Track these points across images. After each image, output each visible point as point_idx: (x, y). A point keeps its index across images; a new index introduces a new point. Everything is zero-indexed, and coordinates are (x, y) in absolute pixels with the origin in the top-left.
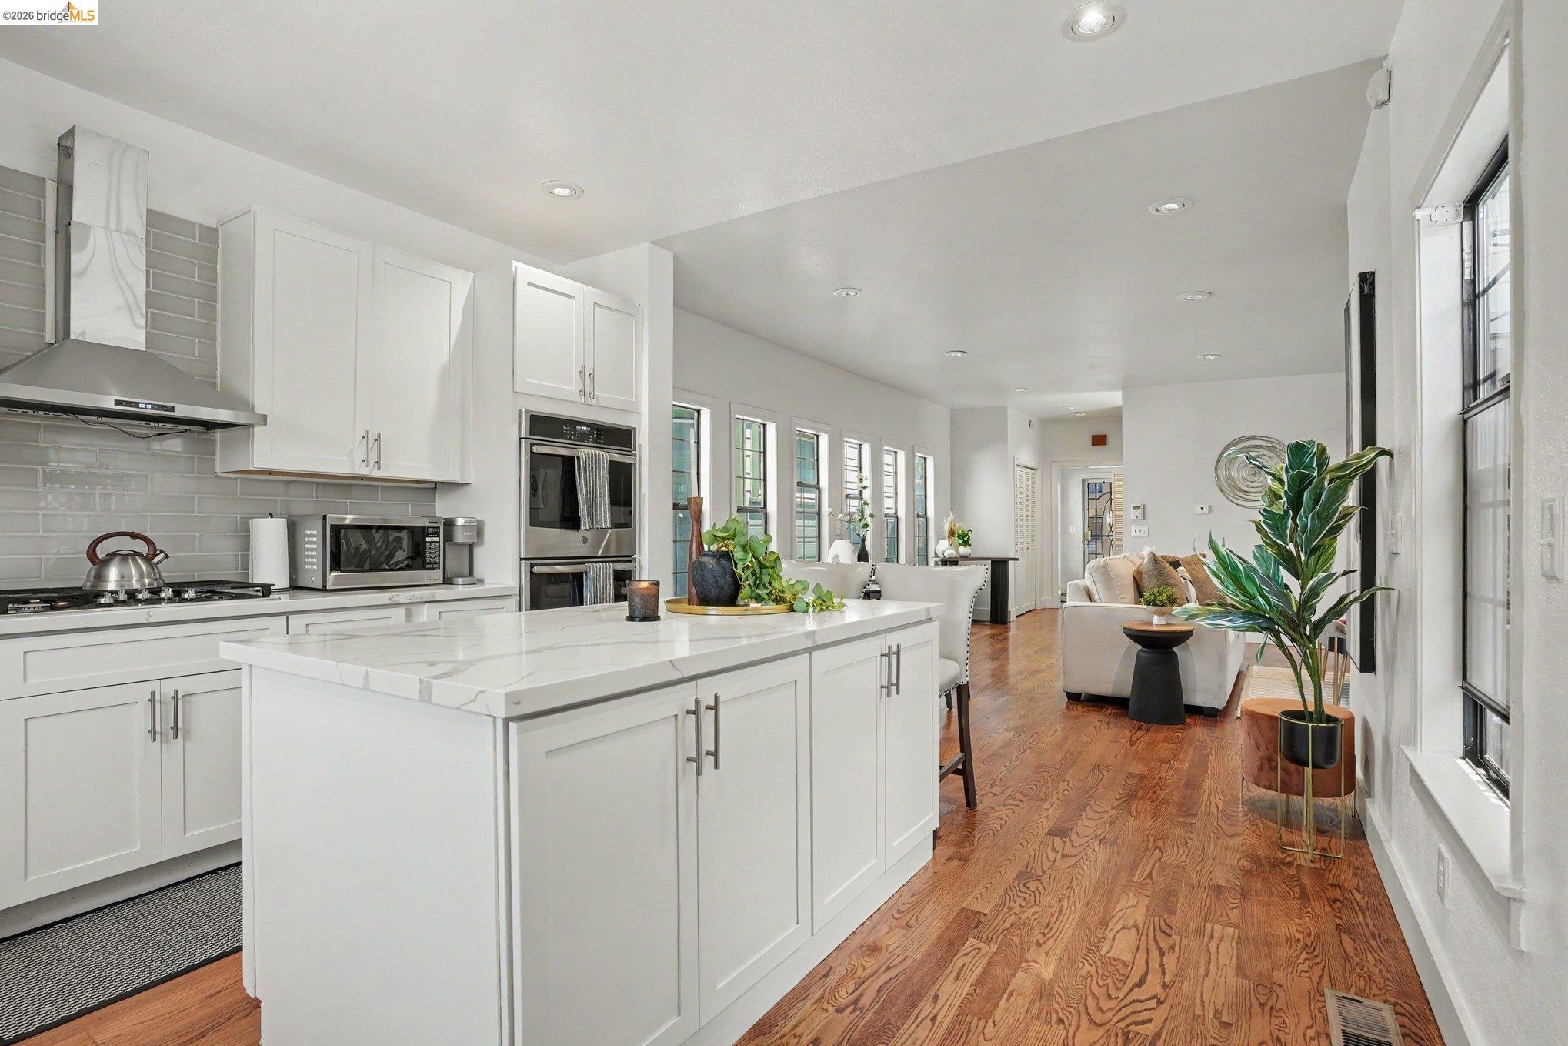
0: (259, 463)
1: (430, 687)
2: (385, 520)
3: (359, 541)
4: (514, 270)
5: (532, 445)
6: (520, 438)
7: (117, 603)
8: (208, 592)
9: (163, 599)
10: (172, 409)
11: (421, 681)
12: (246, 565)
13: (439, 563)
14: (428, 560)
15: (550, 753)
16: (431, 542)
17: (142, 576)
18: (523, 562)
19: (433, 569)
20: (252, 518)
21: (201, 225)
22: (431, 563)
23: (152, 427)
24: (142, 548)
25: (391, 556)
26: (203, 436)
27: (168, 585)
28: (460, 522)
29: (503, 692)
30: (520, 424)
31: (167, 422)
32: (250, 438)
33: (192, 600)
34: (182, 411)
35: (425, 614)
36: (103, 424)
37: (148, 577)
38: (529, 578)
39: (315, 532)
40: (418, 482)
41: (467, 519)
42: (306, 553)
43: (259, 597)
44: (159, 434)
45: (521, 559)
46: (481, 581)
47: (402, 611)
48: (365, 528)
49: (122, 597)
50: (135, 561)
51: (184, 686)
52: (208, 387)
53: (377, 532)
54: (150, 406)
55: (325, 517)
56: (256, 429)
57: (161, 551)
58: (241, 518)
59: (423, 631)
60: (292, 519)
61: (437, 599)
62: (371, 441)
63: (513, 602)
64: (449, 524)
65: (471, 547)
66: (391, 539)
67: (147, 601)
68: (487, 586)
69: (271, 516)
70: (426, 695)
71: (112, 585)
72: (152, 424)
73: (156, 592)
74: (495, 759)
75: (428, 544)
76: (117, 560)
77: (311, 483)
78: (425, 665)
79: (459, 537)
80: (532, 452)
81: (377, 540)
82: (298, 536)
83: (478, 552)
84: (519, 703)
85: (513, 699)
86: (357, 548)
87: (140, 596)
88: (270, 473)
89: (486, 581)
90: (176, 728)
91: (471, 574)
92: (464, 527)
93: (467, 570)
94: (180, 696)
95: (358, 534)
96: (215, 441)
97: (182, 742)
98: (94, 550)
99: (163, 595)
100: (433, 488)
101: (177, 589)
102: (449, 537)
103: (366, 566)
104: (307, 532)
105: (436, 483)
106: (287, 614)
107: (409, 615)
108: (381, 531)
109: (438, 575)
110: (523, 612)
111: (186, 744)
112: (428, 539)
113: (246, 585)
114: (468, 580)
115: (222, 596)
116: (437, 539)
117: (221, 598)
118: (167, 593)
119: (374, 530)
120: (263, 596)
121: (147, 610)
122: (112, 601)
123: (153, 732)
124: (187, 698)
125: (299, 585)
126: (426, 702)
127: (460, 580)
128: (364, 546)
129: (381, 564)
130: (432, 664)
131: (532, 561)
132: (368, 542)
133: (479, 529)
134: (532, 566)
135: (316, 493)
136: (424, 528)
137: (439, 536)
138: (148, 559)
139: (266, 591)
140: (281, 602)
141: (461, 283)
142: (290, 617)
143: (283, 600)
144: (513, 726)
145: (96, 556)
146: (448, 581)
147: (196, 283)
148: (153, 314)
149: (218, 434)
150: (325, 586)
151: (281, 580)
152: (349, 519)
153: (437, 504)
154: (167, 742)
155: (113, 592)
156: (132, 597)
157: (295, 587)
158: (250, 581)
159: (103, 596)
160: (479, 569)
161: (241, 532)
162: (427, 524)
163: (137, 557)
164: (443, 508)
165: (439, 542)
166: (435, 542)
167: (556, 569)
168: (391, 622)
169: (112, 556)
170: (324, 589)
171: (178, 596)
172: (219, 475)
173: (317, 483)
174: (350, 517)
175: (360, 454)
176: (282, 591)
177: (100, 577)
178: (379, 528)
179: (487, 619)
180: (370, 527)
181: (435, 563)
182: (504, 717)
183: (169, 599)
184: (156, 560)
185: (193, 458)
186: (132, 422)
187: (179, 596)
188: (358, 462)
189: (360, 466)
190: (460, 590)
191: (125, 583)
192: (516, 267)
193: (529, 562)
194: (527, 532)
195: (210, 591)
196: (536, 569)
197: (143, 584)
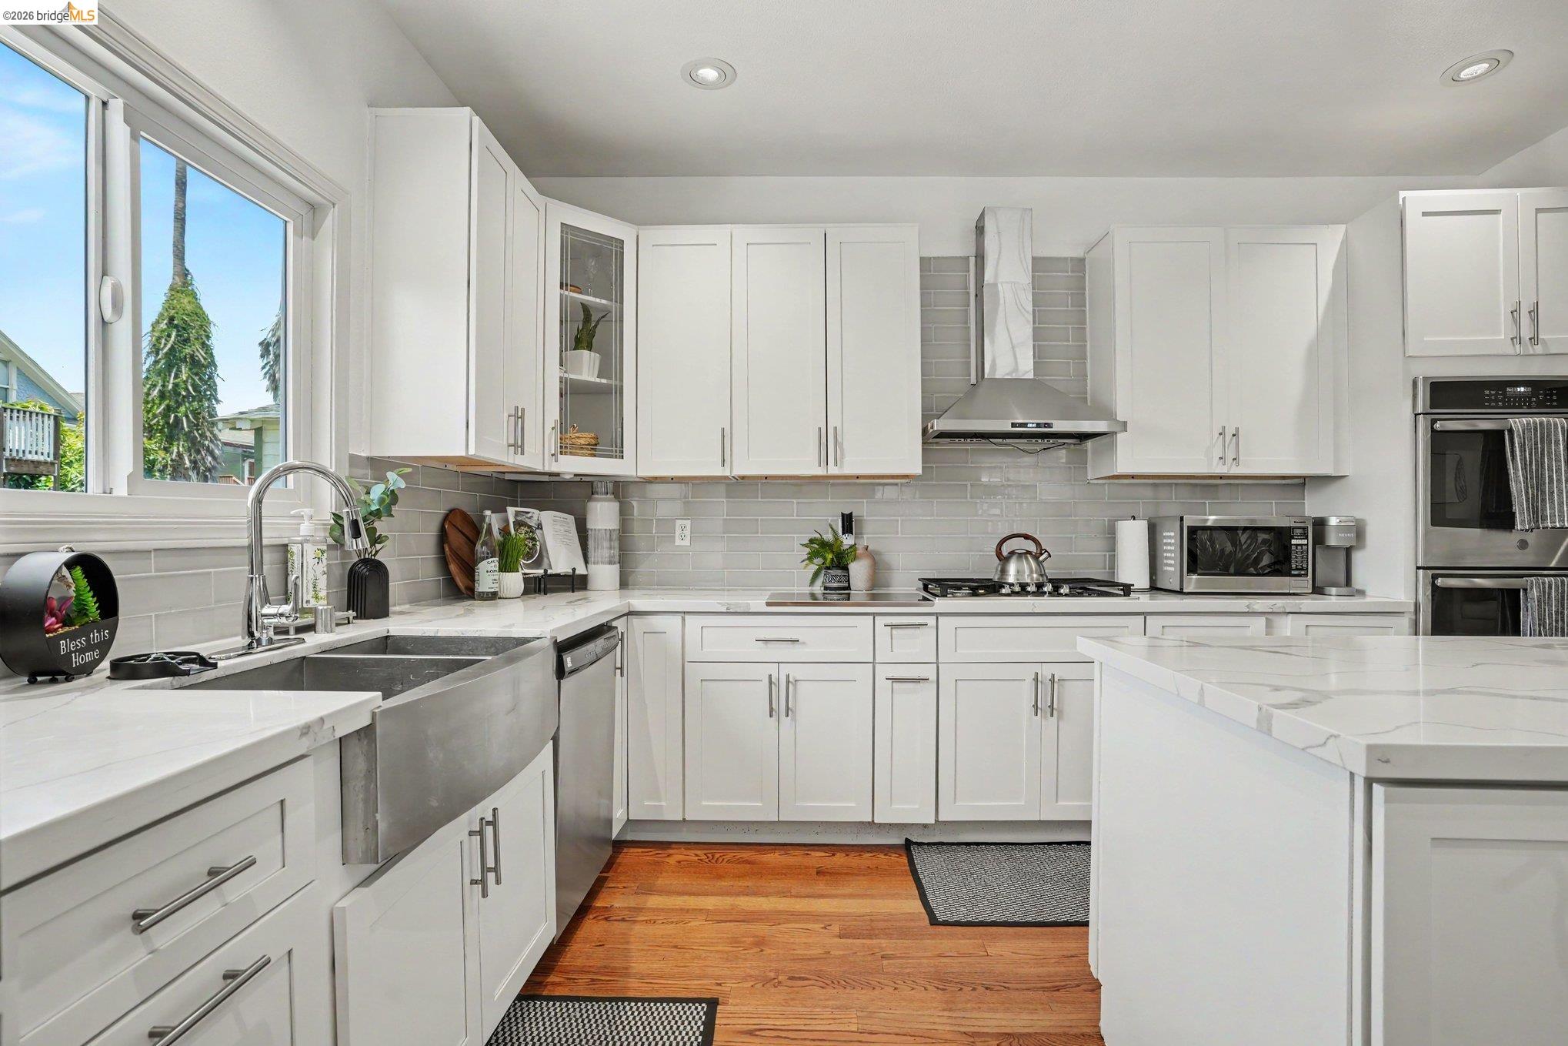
0: (1122, 468)
1: (1270, 717)
2: (1252, 520)
3: (1224, 544)
4: (1401, 202)
5: (1434, 421)
6: (1416, 415)
7: (1013, 594)
8: (1080, 589)
9: (1045, 593)
10: (1049, 425)
11: (1260, 709)
12: (1112, 564)
13: (1307, 569)
14: (1294, 566)
15: (1437, 841)
16: (1297, 545)
17: (1031, 572)
18: (1421, 572)
19: (1300, 574)
20: (1118, 520)
21: (1072, 259)
22: (1297, 569)
23: (1040, 443)
24: (1032, 548)
25: (1257, 560)
26: (1078, 447)
27: (1050, 581)
28: (1333, 521)
29: (1364, 742)
30: (1415, 396)
31: (1047, 437)
32: (1113, 446)
33: (1066, 595)
34: (1060, 426)
35: (1287, 627)
36: (1007, 445)
37: (1036, 573)
38: (1429, 592)
39: (1172, 534)
40: (1284, 477)
41: (1343, 518)
42: (1165, 555)
43: (1120, 596)
44: (1044, 449)
45: (1418, 568)
46: (1361, 593)
47: (1262, 620)
48: (1231, 530)
49: (1017, 589)
50: (1027, 558)
51: (1059, 671)
52: (1083, 405)
53: (1243, 534)
54: (1034, 425)
55: (1182, 519)
56: (1118, 435)
57: (1046, 551)
58: (1109, 520)
59: (1283, 649)
60: (1153, 521)
61: (1302, 611)
62: (1228, 437)
63: (1405, 622)
64: (1320, 524)
65: (1348, 551)
66: (1260, 540)
67: (1034, 594)
68: (1368, 600)
69: (1134, 518)
70: (1265, 724)
71: (1011, 579)
72: (1040, 441)
73: (1040, 586)
74: (1352, 828)
75: (1293, 547)
76: (1014, 558)
77: (1170, 485)
78: (1268, 689)
79: (1332, 540)
80: (1433, 431)
81: (1243, 541)
82: (1158, 538)
83: (1358, 557)
84: (1387, 761)
85: (1377, 753)
86: (1223, 551)
87: (1029, 589)
88: (1133, 477)
89: (1368, 593)
90: (1052, 707)
91: (1348, 582)
92: (1339, 528)
93: (1342, 578)
94: (1056, 680)
95: (1222, 537)
96: (1086, 450)
97: (1056, 722)
98: (1000, 549)
99: (1045, 589)
100: (1300, 484)
101: (1056, 585)
102: (1319, 538)
103: (1232, 570)
104: (1165, 534)
105: (1304, 478)
106: (1145, 614)
107: (1269, 625)
108: (1248, 533)
109: (1306, 584)
110: (1421, 637)
111: (1060, 723)
112: (1294, 542)
113: (1110, 584)
114: (1344, 590)
115: (1090, 593)
116: (1304, 542)
117: (1090, 595)
118: (1048, 588)
119: (1240, 532)
120: (1125, 596)
121: (1033, 602)
122: (1010, 592)
123: (1036, 706)
124: (1061, 682)
125: (1159, 586)
126: (1265, 733)
127: (1334, 590)
128: (1229, 548)
129: (1248, 567)
130: (1277, 689)
131: (1435, 571)
132: (1234, 544)
133: (1359, 531)
134: (1435, 577)
135: (1176, 495)
136: (1290, 529)
137: (1307, 538)
138: (1036, 557)
139: (1127, 590)
140: (1143, 602)
141: (1331, 240)
142: (1148, 617)
143: (1141, 600)
144: (1378, 790)
145: (1001, 553)
146: (1318, 590)
147: (1071, 311)
148: (1039, 345)
149: (1090, 443)
150: (1182, 589)
151: (1141, 580)
152: (1211, 520)
153: (1306, 502)
154: (1046, 718)
155: (1011, 585)
156: (1023, 590)
157: (1154, 588)
158: (1116, 581)
159: (1004, 587)
160: (1359, 577)
161: (1109, 534)
162: (1293, 525)
163: (1029, 556)
164: (1313, 506)
165: (1307, 545)
166: (1301, 545)
167: (1473, 582)
168: (1248, 632)
169: (1012, 553)
170: (1181, 592)
171: (1055, 592)
172: (1091, 482)
173: (1176, 484)
174: (1212, 517)
175: (1217, 453)
176: (1142, 591)
177: (1004, 571)
178: (1245, 529)
179: (1370, 640)
180: (1236, 529)
181: (1302, 569)
182: (1364, 775)
183: (1050, 593)
184: (1041, 558)
185: (1070, 467)
186: (1025, 441)
187: (1057, 591)
188: (1216, 459)
189: (1218, 464)
190: (1333, 600)
191: (1020, 578)
192: (1404, 199)
193: (1430, 572)
194: (1426, 534)
195: (1082, 587)
196: (1440, 582)
197: (1032, 579)
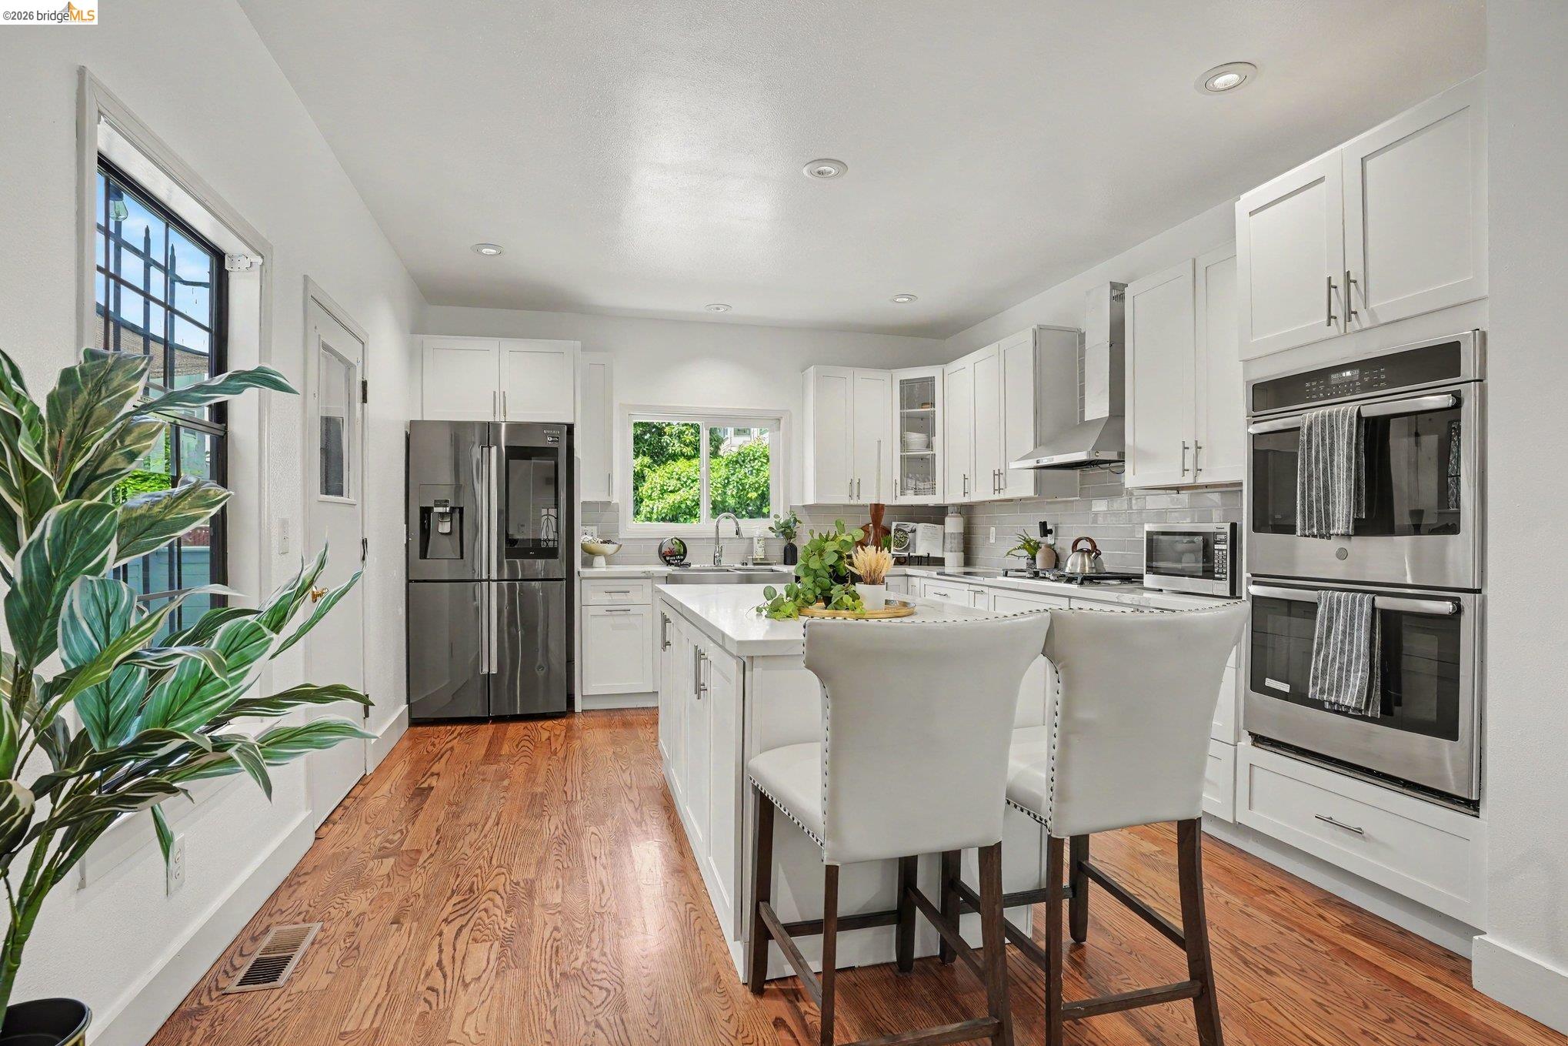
5: (1253, 424)
13: (1226, 573)
14: (1216, 570)
16: (1219, 550)
19: (1221, 579)
22: (1218, 573)
24: (1090, 547)
57: (1098, 550)
62: (1193, 450)
75: (1216, 552)
80: (1250, 434)
98: (1075, 547)
109: (1225, 587)
112: (1216, 547)
116: (1224, 547)
131: (1254, 577)
136: (1214, 534)
138: (1090, 555)
162: (1216, 531)
165: (1226, 550)
166: (1222, 550)
174: (1155, 523)
181: (1222, 573)
184: (1093, 555)
